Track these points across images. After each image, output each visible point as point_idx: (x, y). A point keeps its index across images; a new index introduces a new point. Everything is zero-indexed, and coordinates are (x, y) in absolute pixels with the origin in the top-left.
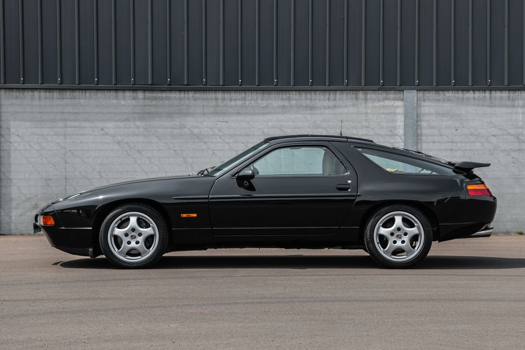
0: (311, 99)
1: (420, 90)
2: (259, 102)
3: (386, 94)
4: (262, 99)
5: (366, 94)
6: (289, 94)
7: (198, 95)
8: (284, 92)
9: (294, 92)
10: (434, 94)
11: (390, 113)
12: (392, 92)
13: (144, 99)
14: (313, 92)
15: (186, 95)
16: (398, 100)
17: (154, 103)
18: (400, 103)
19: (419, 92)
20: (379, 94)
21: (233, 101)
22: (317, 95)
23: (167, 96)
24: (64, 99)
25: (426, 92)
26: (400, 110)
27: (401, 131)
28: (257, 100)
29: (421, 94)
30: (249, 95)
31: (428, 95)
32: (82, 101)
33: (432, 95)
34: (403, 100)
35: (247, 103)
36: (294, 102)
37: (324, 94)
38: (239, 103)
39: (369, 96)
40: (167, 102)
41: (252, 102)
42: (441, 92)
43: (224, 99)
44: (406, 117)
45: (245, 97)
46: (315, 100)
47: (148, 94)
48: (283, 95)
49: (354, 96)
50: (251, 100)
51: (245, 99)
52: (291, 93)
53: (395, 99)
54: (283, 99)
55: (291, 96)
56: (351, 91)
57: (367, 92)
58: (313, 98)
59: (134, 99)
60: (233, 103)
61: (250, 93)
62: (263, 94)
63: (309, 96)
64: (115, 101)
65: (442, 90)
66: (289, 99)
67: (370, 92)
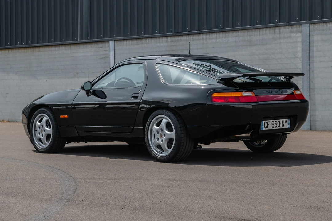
0: (250, 36)
1: (312, 24)
2: (224, 39)
3: (292, 28)
4: (225, 37)
5: (280, 29)
6: (239, 33)
7: (195, 37)
8: (236, 32)
9: (241, 31)
10: (320, 26)
11: (294, 42)
12: (295, 26)
13: (171, 42)
14: (251, 30)
15: (189, 38)
16: (298, 32)
17: (175, 44)
18: (299, 35)
19: (311, 25)
20: (287, 29)
21: (211, 40)
22: (253, 32)
23: (181, 39)
24: (138, 44)
25: (315, 25)
26: (300, 39)
27: (300, 55)
28: (222, 38)
29: (312, 26)
30: (219, 35)
31: (317, 27)
32: (145, 45)
33: (318, 27)
34: (301, 32)
35: (218, 40)
36: (241, 38)
37: (257, 31)
38: (214, 41)
39: (281, 31)
40: (180, 43)
41: (220, 40)
42: (324, 24)
43: (206, 39)
44: (302, 44)
45: (217, 37)
46: (252, 35)
47: (173, 39)
48: (235, 33)
49: (273, 31)
50: (220, 38)
51: (216, 38)
52: (240, 32)
53: (297, 32)
54: (235, 37)
55: (240, 34)
56: (272, 28)
57: (280, 28)
58: (251, 34)
59: (167, 42)
60: (211, 41)
61: (219, 33)
62: (226, 34)
63: (249, 33)
64: (159, 44)
65: (325, 23)
66: (239, 36)
67: (282, 28)
